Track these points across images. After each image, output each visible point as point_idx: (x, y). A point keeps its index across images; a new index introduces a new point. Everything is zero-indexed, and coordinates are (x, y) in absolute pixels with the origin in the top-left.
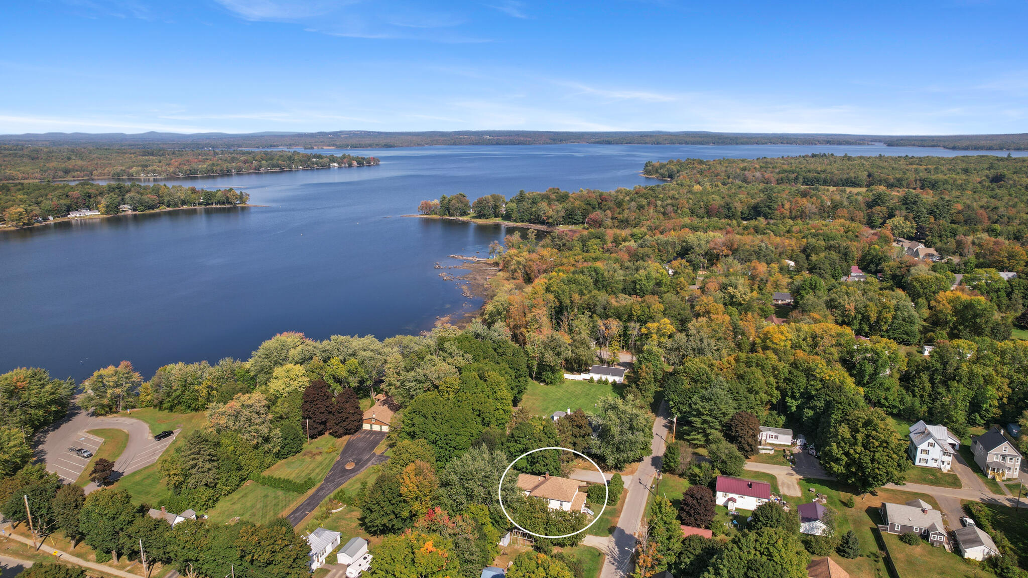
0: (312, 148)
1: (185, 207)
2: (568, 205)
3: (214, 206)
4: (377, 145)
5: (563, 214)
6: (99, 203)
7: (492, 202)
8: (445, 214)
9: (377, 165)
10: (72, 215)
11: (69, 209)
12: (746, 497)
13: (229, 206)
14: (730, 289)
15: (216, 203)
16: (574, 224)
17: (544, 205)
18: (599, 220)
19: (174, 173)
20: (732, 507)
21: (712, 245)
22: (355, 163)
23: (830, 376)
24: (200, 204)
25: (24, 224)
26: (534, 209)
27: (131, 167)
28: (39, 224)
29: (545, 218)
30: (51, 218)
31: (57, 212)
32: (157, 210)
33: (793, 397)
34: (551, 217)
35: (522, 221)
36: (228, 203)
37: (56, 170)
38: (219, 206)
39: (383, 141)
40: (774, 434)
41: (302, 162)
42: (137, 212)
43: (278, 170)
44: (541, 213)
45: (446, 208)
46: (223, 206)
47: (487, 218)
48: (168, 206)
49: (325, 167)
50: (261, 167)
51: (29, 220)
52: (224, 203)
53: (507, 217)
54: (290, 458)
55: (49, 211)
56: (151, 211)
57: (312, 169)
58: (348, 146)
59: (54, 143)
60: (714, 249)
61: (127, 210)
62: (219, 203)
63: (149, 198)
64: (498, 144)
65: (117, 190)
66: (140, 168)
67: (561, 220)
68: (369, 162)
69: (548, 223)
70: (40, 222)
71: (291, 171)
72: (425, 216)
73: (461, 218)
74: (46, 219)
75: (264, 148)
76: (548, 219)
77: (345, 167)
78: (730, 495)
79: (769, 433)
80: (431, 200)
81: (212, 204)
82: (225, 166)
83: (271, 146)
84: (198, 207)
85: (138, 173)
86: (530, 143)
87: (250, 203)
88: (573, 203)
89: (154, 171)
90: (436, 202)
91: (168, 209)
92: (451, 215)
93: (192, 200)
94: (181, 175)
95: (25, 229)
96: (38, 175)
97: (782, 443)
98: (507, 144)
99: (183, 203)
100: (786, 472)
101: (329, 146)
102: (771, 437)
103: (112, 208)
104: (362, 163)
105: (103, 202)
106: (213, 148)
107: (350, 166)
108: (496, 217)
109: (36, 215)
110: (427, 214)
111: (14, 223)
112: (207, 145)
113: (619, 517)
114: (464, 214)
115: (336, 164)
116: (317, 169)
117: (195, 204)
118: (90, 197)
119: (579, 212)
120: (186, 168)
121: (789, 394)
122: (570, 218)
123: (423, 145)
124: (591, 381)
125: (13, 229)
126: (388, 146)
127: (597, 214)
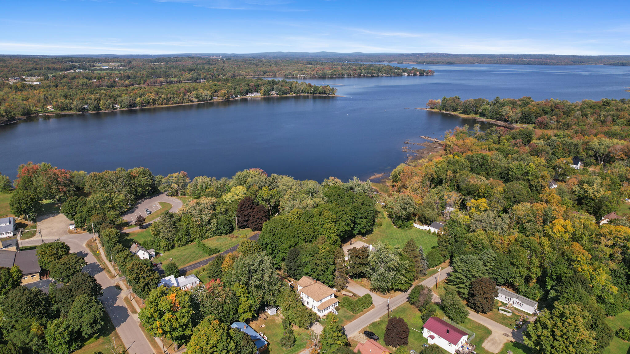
0: (402, 63)
1: (303, 94)
2: (526, 109)
3: (318, 95)
4: (443, 62)
5: (520, 116)
6: (261, 90)
7: (474, 104)
8: (442, 109)
9: (432, 75)
10: (249, 95)
11: (248, 92)
12: (441, 338)
13: (325, 95)
14: (585, 186)
15: (319, 94)
16: (528, 123)
17: (507, 109)
18: (545, 122)
19: (314, 75)
20: (431, 342)
21: (611, 149)
22: (418, 73)
23: (583, 270)
24: (311, 93)
25: (226, 98)
26: (500, 111)
27: (294, 71)
28: (232, 99)
29: (506, 117)
30: (239, 96)
31: (242, 93)
32: (288, 95)
33: (551, 278)
34: (511, 117)
35: (491, 118)
36: (325, 94)
37: (261, 71)
38: (320, 95)
39: (448, 60)
40: (520, 302)
41: (386, 72)
42: (278, 96)
43: (370, 75)
44: (504, 114)
45: (444, 106)
46: (322, 95)
47: (468, 114)
48: (295, 93)
49: (399, 75)
50: (361, 73)
51: (228, 96)
52: (322, 93)
53: (482, 115)
54: (223, 236)
55: (239, 93)
56: (285, 96)
57: (391, 76)
58: (424, 62)
59: (274, 57)
60: (613, 153)
61: (274, 94)
62: (320, 93)
63: (286, 88)
64: (528, 64)
65: (271, 83)
66: (297, 72)
67: (518, 119)
68: (427, 73)
69: (508, 121)
70: (234, 98)
71: (378, 77)
72: (430, 110)
73: (452, 113)
74: (237, 97)
75: (375, 62)
76: (508, 118)
77: (412, 75)
78: (432, 334)
79: (516, 300)
80: (437, 99)
81: (316, 94)
82: (341, 72)
83: (380, 61)
84: (309, 95)
85: (296, 74)
86: (553, 64)
87: (337, 94)
88: (530, 108)
89: (304, 74)
90: (439, 101)
91: (294, 95)
92: (446, 110)
93: (307, 91)
94: (317, 76)
95: (226, 101)
96: (252, 74)
97: (525, 311)
98: (535, 64)
99: (302, 92)
100: (503, 332)
101: (414, 62)
102: (517, 303)
103: (267, 93)
104: (422, 73)
105: (263, 89)
106: (348, 61)
107: (415, 75)
108: (476, 114)
109: (232, 94)
110: (432, 108)
111: (221, 98)
112: (345, 60)
113: (351, 322)
114: (455, 110)
115: (406, 74)
116: (394, 76)
117: (308, 93)
118: (258, 86)
119: (533, 116)
120: (320, 72)
121: (549, 275)
122: (526, 118)
123: (474, 63)
124: (429, 232)
125: (221, 100)
126: (450, 63)
127: (545, 118)
